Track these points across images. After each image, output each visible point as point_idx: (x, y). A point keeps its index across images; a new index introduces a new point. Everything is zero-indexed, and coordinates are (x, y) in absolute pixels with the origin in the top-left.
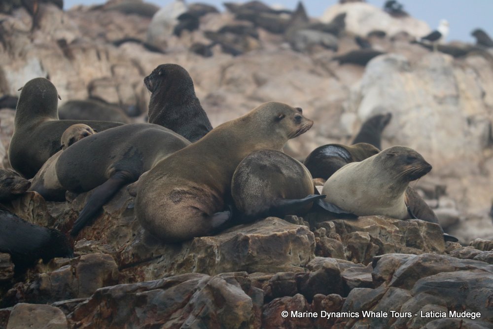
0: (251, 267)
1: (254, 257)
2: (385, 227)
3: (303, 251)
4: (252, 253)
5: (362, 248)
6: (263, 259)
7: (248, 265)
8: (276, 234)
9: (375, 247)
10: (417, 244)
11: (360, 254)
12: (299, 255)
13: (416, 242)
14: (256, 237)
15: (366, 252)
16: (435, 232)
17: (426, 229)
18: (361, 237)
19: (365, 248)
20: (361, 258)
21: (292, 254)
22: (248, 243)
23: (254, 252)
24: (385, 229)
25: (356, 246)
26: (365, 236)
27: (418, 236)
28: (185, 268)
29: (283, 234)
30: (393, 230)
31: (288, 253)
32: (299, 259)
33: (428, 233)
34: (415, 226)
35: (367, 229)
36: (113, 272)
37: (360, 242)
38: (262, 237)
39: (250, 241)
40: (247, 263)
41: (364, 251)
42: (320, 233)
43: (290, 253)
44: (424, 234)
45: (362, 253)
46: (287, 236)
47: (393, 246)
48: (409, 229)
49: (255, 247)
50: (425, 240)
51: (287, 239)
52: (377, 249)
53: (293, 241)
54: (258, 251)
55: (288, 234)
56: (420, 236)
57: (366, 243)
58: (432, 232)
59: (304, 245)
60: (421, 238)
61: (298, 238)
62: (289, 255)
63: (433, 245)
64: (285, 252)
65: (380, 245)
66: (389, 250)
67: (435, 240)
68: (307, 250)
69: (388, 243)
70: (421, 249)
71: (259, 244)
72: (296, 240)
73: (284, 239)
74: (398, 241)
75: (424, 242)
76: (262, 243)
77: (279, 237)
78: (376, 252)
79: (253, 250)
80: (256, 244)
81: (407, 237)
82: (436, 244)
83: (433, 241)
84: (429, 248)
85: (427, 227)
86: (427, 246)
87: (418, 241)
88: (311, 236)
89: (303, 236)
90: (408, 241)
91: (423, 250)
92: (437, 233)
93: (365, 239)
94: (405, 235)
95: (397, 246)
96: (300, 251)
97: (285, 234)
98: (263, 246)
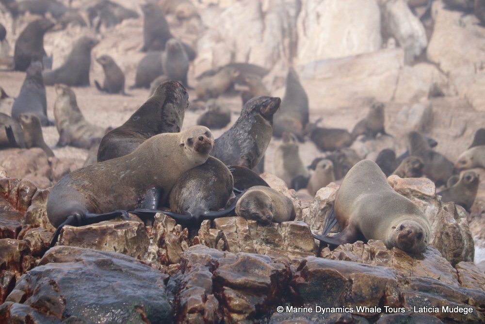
2: (239, 226)
3: (117, 243)
4: (64, 242)
5: (212, 244)
8: (92, 228)
10: (276, 242)
12: (113, 246)
13: (274, 240)
14: (71, 229)
17: (289, 230)
19: (214, 243)
22: (63, 234)
25: (208, 242)
26: (214, 233)
29: (100, 227)
30: (243, 229)
31: (104, 244)
32: (114, 249)
33: (291, 233)
35: (222, 227)
37: (209, 239)
38: (77, 229)
39: (64, 232)
43: (106, 245)
44: (287, 234)
46: (105, 229)
47: (236, 243)
48: (267, 229)
49: (68, 237)
50: (287, 239)
51: (104, 232)
52: (222, 245)
53: (111, 234)
54: (71, 241)
55: (105, 228)
56: (278, 236)
57: (214, 240)
58: (298, 232)
59: (118, 238)
60: (280, 236)
61: (114, 231)
62: (104, 246)
63: (296, 244)
64: (100, 243)
65: (225, 241)
66: (232, 246)
67: (301, 239)
68: (121, 242)
69: (231, 240)
70: (280, 247)
71: (73, 235)
72: (113, 233)
73: (99, 231)
74: (242, 238)
75: (286, 241)
76: (75, 235)
77: (95, 230)
78: (221, 247)
79: (65, 240)
80: (69, 236)
81: (266, 236)
82: (301, 244)
83: (298, 241)
84: (291, 246)
85: (291, 228)
86: (288, 244)
87: (277, 240)
88: (133, 230)
89: (119, 230)
90: (267, 239)
91: (282, 247)
92: (305, 233)
93: (213, 236)
94: (264, 234)
95: (240, 243)
96: (114, 243)
97: (102, 228)
98: (77, 237)
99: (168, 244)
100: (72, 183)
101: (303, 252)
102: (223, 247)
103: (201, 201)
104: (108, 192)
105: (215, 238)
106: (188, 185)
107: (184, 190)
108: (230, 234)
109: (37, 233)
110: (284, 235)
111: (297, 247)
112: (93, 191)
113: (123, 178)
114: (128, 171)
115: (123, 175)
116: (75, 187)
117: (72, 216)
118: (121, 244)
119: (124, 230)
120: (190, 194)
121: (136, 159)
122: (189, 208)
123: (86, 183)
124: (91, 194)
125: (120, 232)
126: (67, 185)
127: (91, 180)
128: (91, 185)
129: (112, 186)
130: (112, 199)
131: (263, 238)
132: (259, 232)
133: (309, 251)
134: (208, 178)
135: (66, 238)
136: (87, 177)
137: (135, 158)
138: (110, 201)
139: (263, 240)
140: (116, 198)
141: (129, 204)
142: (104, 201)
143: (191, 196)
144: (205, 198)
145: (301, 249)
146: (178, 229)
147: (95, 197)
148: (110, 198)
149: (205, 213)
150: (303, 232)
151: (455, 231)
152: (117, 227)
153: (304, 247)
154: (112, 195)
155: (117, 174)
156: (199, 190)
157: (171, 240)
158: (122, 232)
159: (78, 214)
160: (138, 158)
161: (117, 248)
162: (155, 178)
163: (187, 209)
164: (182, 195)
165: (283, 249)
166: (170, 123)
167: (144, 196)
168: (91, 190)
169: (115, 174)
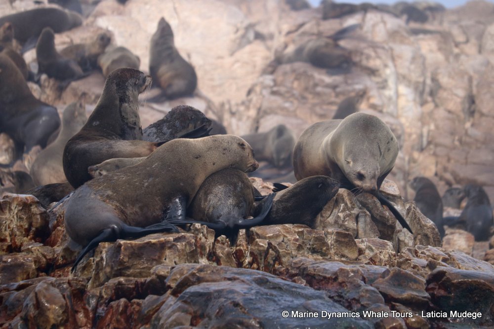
0: (123, 271)
1: (125, 262)
2: (287, 235)
3: (178, 258)
4: (123, 258)
5: (261, 255)
6: (135, 264)
7: (120, 269)
8: (150, 242)
9: (271, 254)
10: (323, 251)
11: (259, 260)
12: (174, 261)
13: (321, 249)
14: (129, 244)
15: (265, 259)
16: (347, 240)
17: (335, 237)
18: (259, 244)
19: (263, 255)
20: (261, 264)
21: (167, 260)
22: (121, 250)
23: (124, 258)
24: (287, 237)
25: (256, 253)
26: (263, 243)
27: (324, 244)
28: (87, 271)
29: (159, 241)
30: (293, 238)
31: (164, 259)
32: (174, 264)
33: (337, 241)
34: (321, 235)
35: (269, 237)
36: (31, 273)
37: (258, 249)
38: (135, 244)
39: (122, 247)
40: (119, 268)
41: (263, 257)
42: (220, 240)
43: (165, 259)
44: (333, 242)
45: (261, 259)
46: (163, 243)
47: (289, 254)
48: (314, 237)
49: (127, 253)
50: (333, 248)
51: (162, 246)
52: (273, 256)
53: (170, 248)
54: (130, 256)
55: (164, 241)
56: (326, 244)
57: (264, 250)
58: (343, 240)
59: (179, 252)
60: (328, 245)
61: (174, 245)
62: (164, 261)
63: (343, 253)
64: (160, 258)
65: (277, 251)
66: (284, 256)
67: (346, 247)
68: (182, 257)
69: (284, 250)
70: (327, 256)
71: (132, 250)
72: (172, 247)
73: (159, 245)
74: (295, 248)
75: (332, 249)
76: (134, 250)
77: (154, 244)
78: (272, 258)
79: (124, 255)
80: (128, 251)
81: (313, 245)
82: (346, 252)
83: (343, 249)
84: (337, 255)
85: (337, 235)
86: (335, 253)
87: (324, 248)
88: (191, 243)
89: (179, 244)
90: (314, 249)
91: (329, 256)
92: (349, 241)
93: (263, 246)
94: (311, 243)
95: (293, 253)
96: (175, 258)
97: (161, 241)
98: (136, 252)
99: (221, 257)
100: (95, 194)
101: (348, 260)
102: (274, 259)
103: (233, 209)
104: (134, 202)
105: (266, 249)
106: (214, 190)
107: (211, 197)
108: (279, 244)
109: (35, 248)
110: (331, 243)
111: (343, 256)
112: (118, 201)
113: (147, 187)
114: (151, 179)
115: (146, 184)
116: (99, 197)
117: (109, 230)
118: (182, 259)
119: (184, 243)
120: (219, 200)
121: (158, 164)
122: (221, 216)
123: (110, 192)
124: (118, 205)
125: (179, 245)
126: (90, 196)
127: (114, 190)
128: (115, 194)
129: (137, 196)
130: (138, 210)
131: (308, 246)
132: (305, 241)
133: (354, 260)
134: (236, 184)
135: (125, 253)
136: (109, 187)
137: (156, 164)
138: (136, 212)
139: (310, 249)
140: (141, 208)
141: (154, 214)
142: (131, 211)
143: (222, 203)
144: (237, 205)
145: (347, 257)
146: (222, 241)
147: (122, 208)
148: (136, 209)
149: (240, 222)
150: (348, 239)
151: (434, 232)
152: (176, 240)
153: (349, 256)
154: (138, 206)
155: (140, 183)
156: (229, 196)
157: (225, 252)
158: (182, 245)
159: (116, 227)
160: (160, 163)
161: (177, 262)
162: (182, 184)
163: (218, 218)
164: (210, 201)
165: (330, 258)
166: (132, 126)
167: (171, 205)
168: (116, 200)
169: (137, 183)
